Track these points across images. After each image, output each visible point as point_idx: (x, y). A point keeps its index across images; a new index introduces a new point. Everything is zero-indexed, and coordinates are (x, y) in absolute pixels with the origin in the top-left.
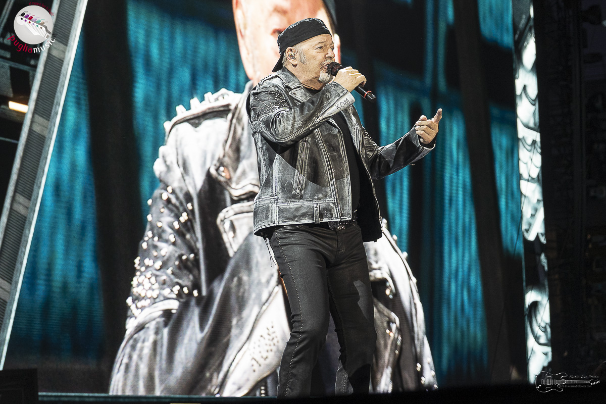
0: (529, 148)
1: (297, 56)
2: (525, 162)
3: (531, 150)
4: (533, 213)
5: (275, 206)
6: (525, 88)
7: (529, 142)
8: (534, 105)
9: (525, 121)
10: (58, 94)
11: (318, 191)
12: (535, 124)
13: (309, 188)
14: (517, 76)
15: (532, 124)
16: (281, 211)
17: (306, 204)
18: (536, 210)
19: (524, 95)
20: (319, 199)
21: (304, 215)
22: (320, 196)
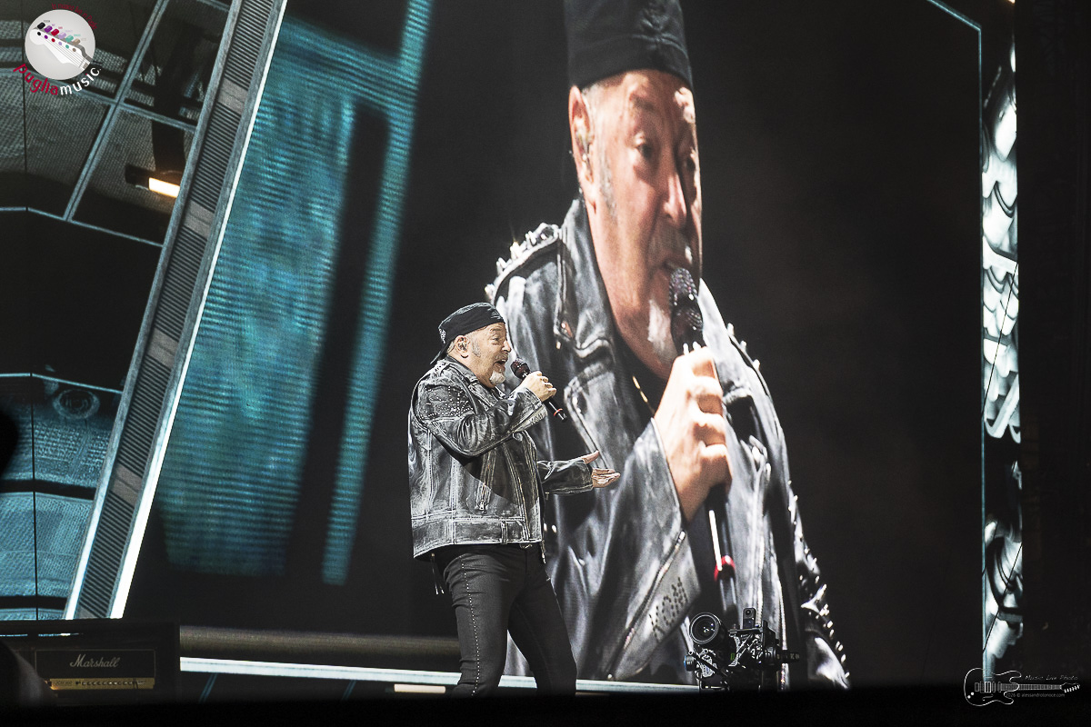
0: (1000, 286)
1: (469, 347)
2: (992, 309)
3: (1003, 289)
4: (1003, 393)
5: (451, 521)
6: (997, 185)
7: (1001, 276)
8: (1011, 216)
9: (995, 241)
10: (229, 169)
11: (506, 507)
12: (1011, 247)
13: (495, 502)
14: (985, 167)
15: (1006, 248)
16: (459, 527)
17: (491, 521)
18: (1008, 388)
19: (994, 198)
20: (507, 516)
21: (488, 534)
22: (508, 512)
